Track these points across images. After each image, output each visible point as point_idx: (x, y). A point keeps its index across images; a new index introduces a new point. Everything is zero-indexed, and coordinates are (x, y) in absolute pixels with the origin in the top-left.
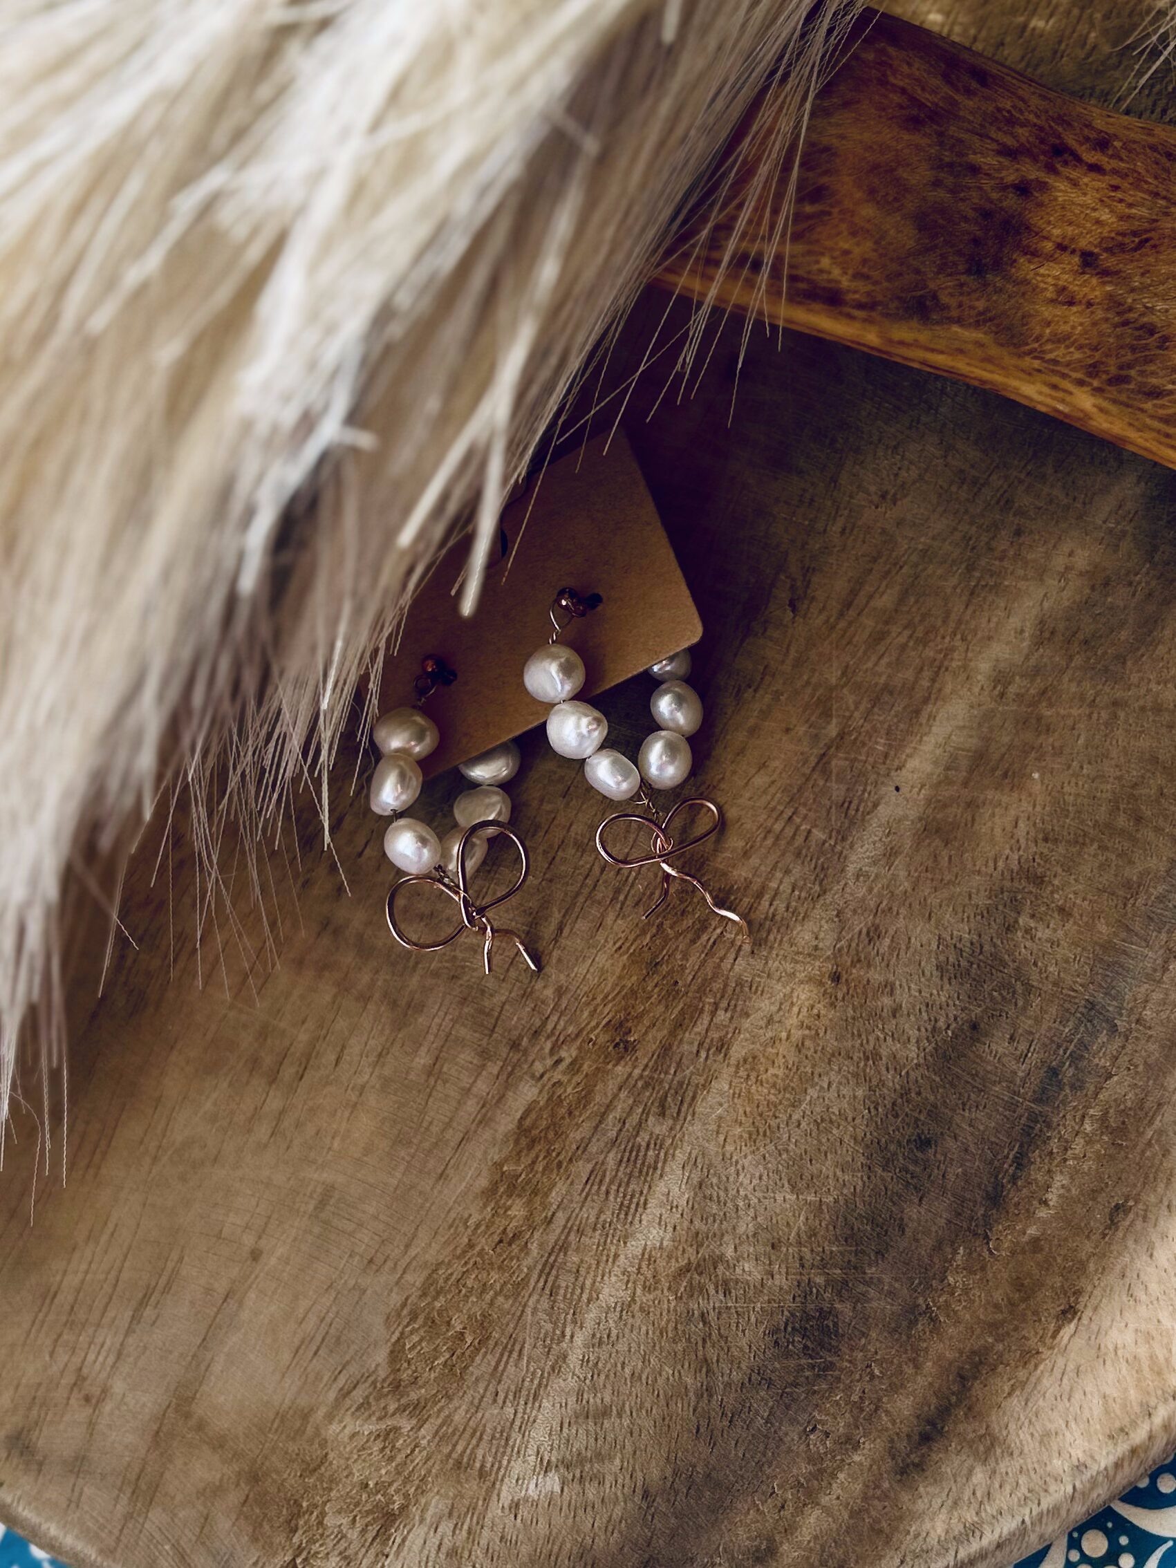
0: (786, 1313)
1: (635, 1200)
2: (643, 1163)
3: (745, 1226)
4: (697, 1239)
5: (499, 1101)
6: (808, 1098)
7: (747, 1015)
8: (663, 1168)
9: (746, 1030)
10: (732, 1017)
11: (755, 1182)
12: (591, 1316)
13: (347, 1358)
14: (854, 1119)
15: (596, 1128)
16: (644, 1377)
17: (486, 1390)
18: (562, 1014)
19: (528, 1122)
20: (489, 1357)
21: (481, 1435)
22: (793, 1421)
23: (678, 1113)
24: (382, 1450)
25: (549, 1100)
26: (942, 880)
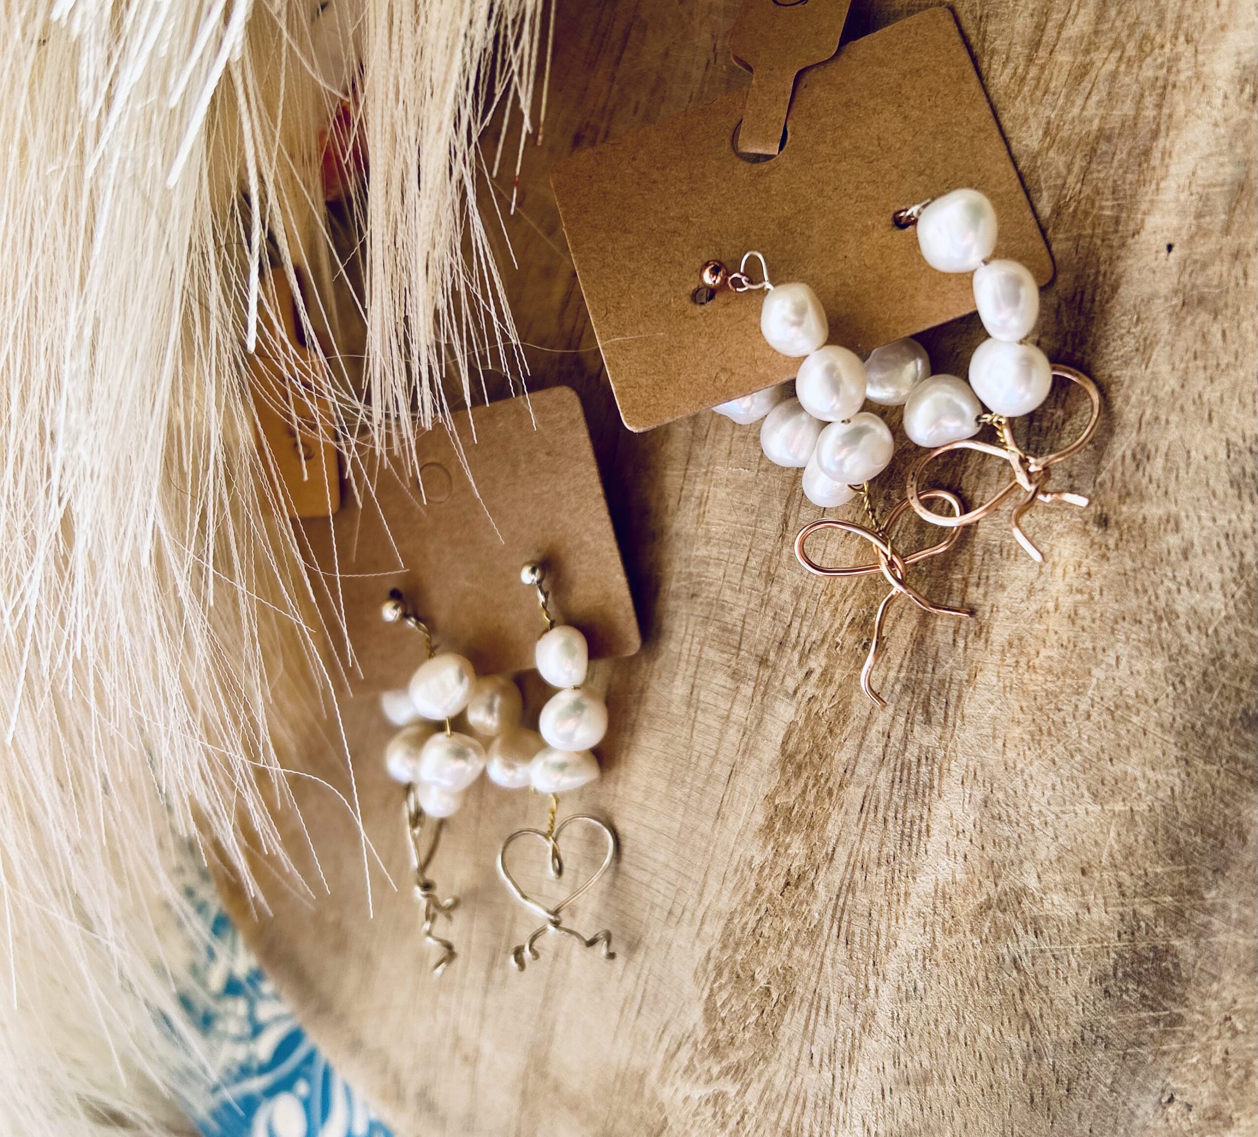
0: (1113, 955)
1: (916, 827)
2: (917, 783)
3: (1046, 850)
4: (993, 869)
5: (759, 725)
6: (1094, 681)
7: (1003, 587)
8: (940, 785)
9: (1005, 606)
10: (985, 595)
11: (1048, 793)
12: (892, 966)
13: (666, 1017)
14: (1156, 701)
15: (860, 745)
16: (961, 1037)
17: (800, 1052)
18: (803, 618)
19: (791, 747)
20: (797, 1014)
21: (804, 1103)
22: (1143, 1089)
23: (946, 718)
24: (714, 1115)
25: (807, 719)
26: (1218, 365)
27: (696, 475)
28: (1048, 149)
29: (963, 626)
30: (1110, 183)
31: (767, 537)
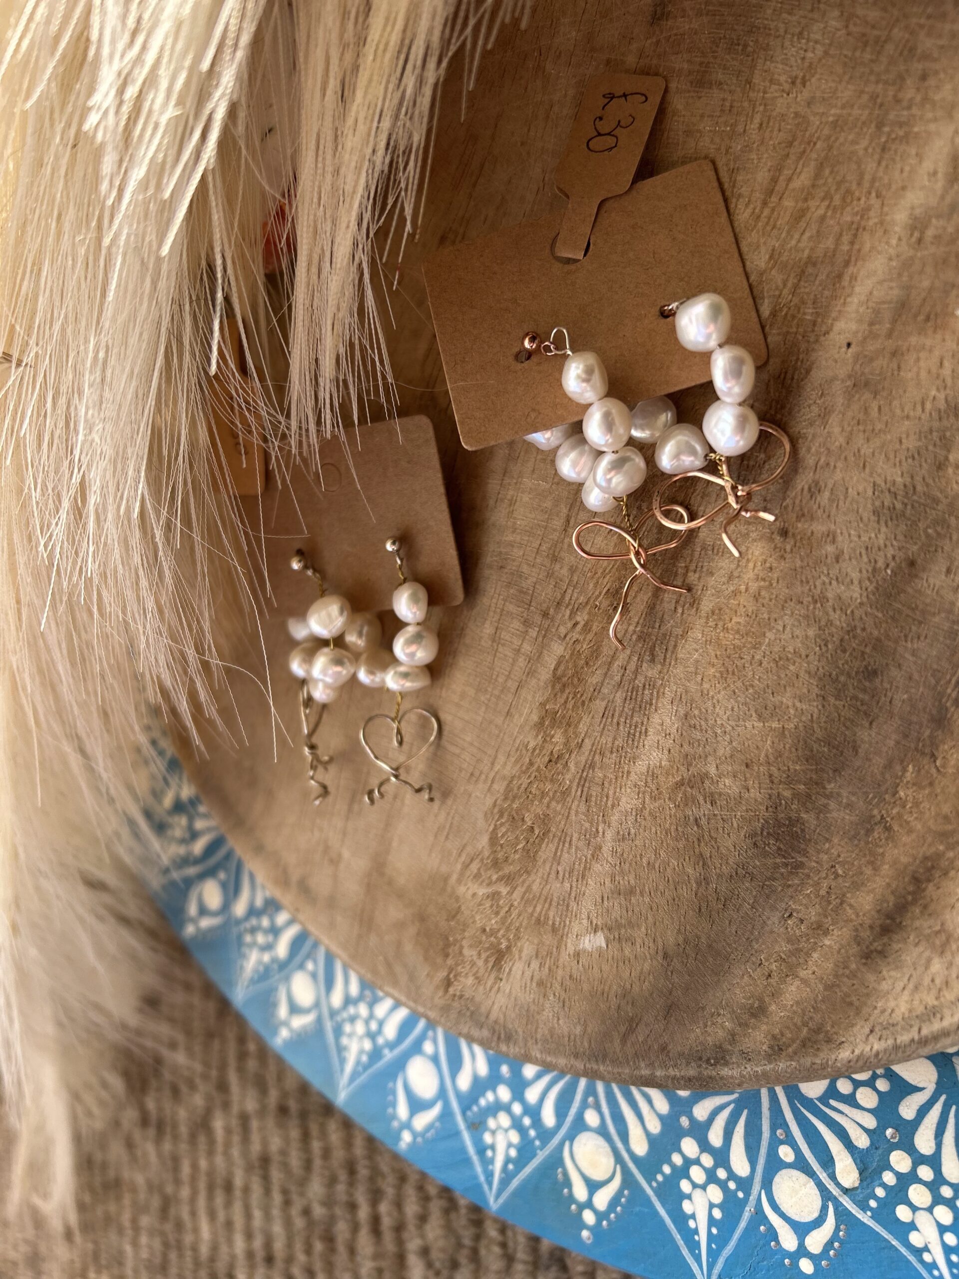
0: (761, 820)
1: (638, 729)
2: (642, 701)
3: (723, 750)
4: (688, 760)
5: (539, 657)
6: (767, 640)
7: (712, 574)
8: (656, 703)
9: (712, 586)
10: (700, 578)
11: (729, 713)
12: (615, 818)
13: (465, 842)
14: (807, 656)
15: (606, 674)
16: (657, 866)
17: (550, 869)
18: (575, 587)
19: (559, 672)
20: (550, 845)
21: (551, 901)
22: (773, 908)
23: (665, 659)
24: (491, 906)
25: (572, 654)
26: (873, 430)
27: (509, 484)
28: (771, 269)
29: (682, 599)
30: (812, 296)
31: (555, 530)
